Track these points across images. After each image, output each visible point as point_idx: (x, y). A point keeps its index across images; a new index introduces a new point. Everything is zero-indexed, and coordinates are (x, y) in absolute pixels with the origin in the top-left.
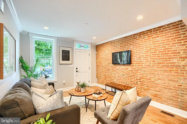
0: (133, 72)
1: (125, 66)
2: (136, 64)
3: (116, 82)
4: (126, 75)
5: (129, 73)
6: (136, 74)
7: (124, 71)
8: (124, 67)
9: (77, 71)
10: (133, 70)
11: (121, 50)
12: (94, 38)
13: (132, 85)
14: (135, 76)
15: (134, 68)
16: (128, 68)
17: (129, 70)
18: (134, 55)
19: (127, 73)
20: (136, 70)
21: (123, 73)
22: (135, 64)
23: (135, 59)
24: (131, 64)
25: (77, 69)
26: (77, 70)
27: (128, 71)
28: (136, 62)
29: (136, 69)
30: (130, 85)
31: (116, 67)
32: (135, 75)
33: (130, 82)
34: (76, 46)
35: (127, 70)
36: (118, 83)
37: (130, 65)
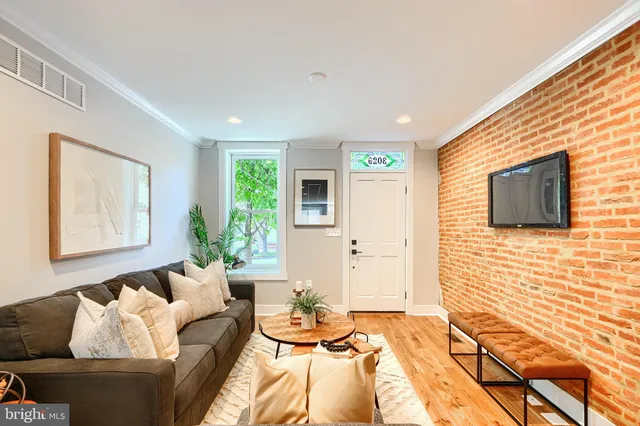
0: (582, 274)
1: (542, 238)
2: (598, 224)
3: (505, 314)
4: (547, 283)
5: (563, 278)
6: (598, 286)
7: (537, 265)
8: (540, 243)
9: (354, 252)
10: (584, 260)
11: (525, 155)
12: (404, 120)
13: (578, 348)
14: (592, 295)
15: (589, 249)
16: (555, 251)
17: (560, 262)
18: (585, 174)
19: (551, 275)
20: (599, 265)
21: (535, 273)
22: (592, 230)
23: (597, 197)
24: (570, 225)
25: (354, 242)
26: (354, 247)
27: (556, 264)
28: (601, 213)
29: (601, 260)
30: (566, 346)
31: (506, 242)
32: (597, 291)
33: (568, 325)
34: (354, 161)
35: (552, 259)
36: (514, 322)
37: (567, 235)
